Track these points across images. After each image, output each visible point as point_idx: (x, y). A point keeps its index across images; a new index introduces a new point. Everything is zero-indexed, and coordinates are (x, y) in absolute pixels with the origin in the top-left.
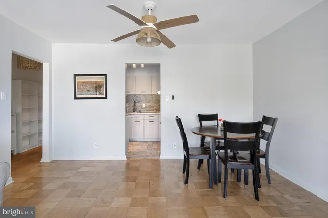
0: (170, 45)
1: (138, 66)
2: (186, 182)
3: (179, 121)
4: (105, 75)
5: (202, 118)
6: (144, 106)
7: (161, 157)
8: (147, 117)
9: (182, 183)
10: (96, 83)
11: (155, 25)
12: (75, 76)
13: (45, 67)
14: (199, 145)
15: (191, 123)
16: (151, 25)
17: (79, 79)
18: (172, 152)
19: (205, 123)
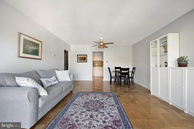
0: (107, 47)
1: (95, 52)
2: (111, 85)
3: (109, 68)
4: (86, 55)
5: (116, 68)
6: (97, 65)
7: (103, 80)
8: (98, 68)
9: (110, 85)
10: (83, 57)
11: (103, 44)
12: (78, 55)
13: (69, 53)
14: (115, 75)
15: (113, 69)
16: (102, 44)
17: (79, 56)
18: (106, 78)
19: (117, 70)
